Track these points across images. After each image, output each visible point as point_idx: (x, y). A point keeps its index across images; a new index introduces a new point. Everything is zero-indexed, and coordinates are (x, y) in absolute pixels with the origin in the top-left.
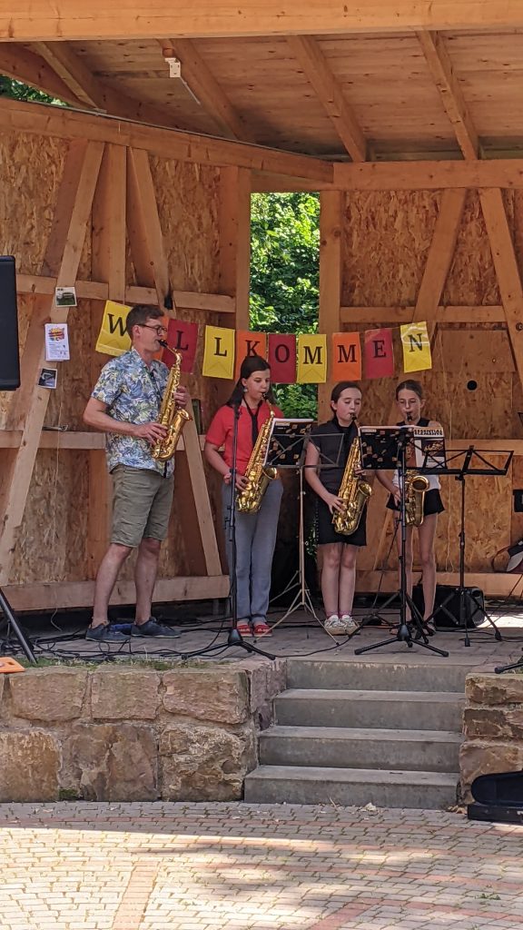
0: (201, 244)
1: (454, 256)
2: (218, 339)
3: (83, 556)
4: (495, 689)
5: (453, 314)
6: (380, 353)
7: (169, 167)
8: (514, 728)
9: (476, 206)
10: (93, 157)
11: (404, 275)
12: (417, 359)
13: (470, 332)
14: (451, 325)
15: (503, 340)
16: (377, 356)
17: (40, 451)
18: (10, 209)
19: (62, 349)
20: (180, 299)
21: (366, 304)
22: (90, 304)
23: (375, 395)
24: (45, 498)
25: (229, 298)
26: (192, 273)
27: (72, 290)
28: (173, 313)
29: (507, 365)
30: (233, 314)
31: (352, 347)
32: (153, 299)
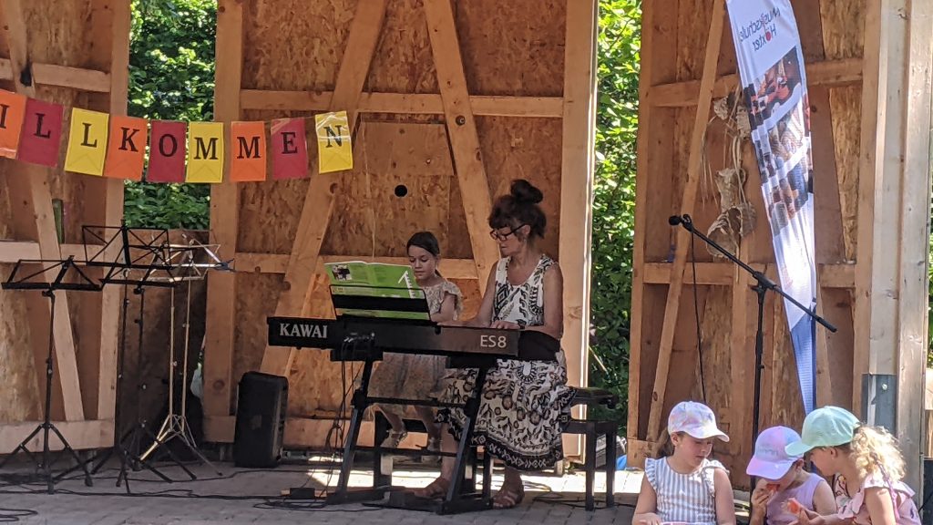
0: (69, 4)
1: (382, 32)
2: (87, 126)
5: (379, 103)
6: (290, 148)
11: (321, 52)
12: (335, 156)
13: (398, 126)
14: (377, 115)
15: (440, 135)
16: (286, 151)
20: (41, 73)
21: (272, 86)
23: (281, 199)
25: (100, 73)
28: (31, 91)
29: (444, 166)
30: (107, 94)
31: (256, 139)
32: (6, 72)
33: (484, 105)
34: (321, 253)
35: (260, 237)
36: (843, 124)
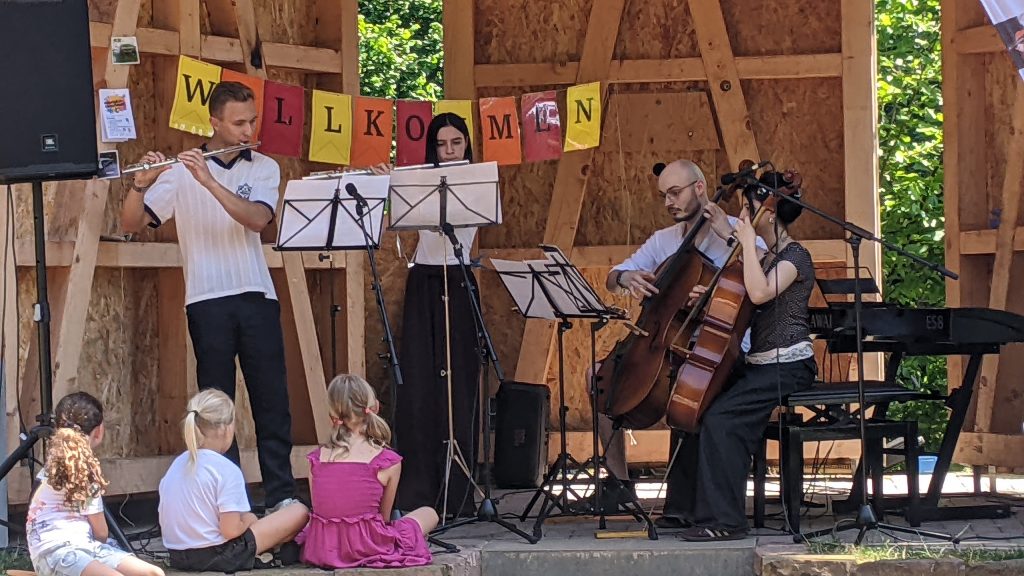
2: (329, 109)
3: (153, 420)
5: (633, 72)
6: (544, 125)
11: (560, 18)
12: (584, 133)
13: (655, 96)
14: (628, 87)
15: (702, 105)
16: (539, 129)
17: (99, 271)
19: (125, 123)
20: (272, 54)
21: (507, 59)
22: (153, 63)
23: (524, 186)
24: (102, 337)
25: (332, 51)
26: (281, 18)
27: (132, 41)
28: (262, 73)
29: (708, 139)
30: (339, 75)
31: (507, 117)
32: (236, 52)
33: (751, 67)
34: (577, 243)
35: (504, 230)
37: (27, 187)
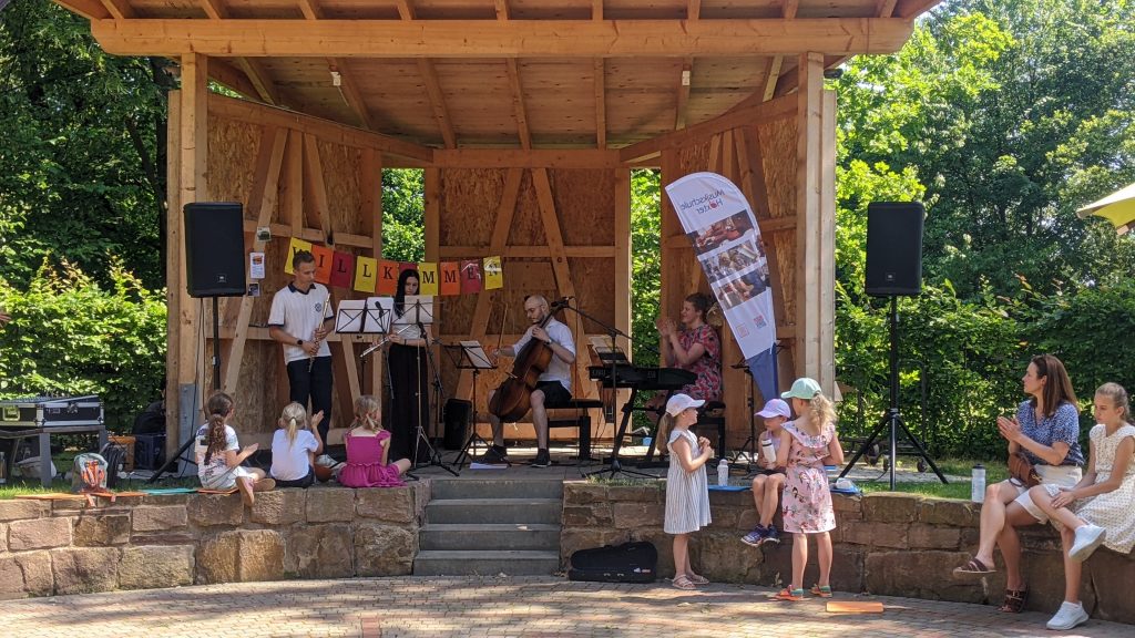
0: (349, 200)
1: (515, 213)
2: (366, 266)
4: (585, 493)
5: (516, 252)
6: (472, 276)
7: (328, 147)
8: (598, 519)
9: (529, 180)
10: (281, 138)
11: (481, 225)
12: (493, 280)
14: (514, 259)
15: (548, 269)
16: (469, 278)
17: (248, 342)
18: (225, 173)
19: (261, 270)
20: (339, 238)
21: (455, 244)
22: (279, 240)
23: (463, 305)
24: (249, 374)
25: (368, 238)
26: (344, 221)
27: (267, 230)
28: (333, 247)
29: (551, 285)
30: (372, 249)
31: (453, 272)
32: (320, 237)
33: (572, 251)
34: (486, 333)
35: (451, 326)
36: (782, 251)
37: (212, 299)
